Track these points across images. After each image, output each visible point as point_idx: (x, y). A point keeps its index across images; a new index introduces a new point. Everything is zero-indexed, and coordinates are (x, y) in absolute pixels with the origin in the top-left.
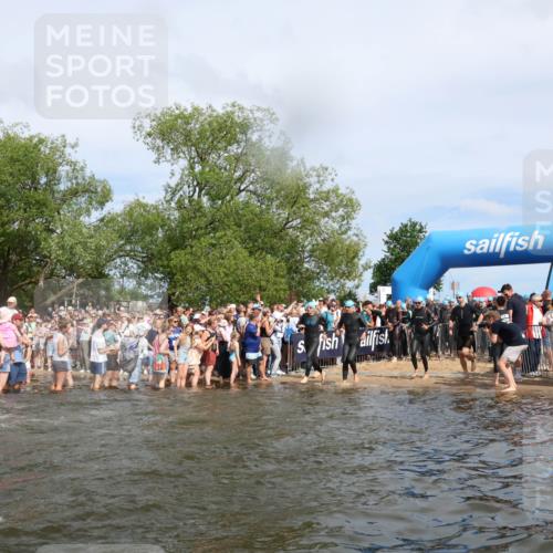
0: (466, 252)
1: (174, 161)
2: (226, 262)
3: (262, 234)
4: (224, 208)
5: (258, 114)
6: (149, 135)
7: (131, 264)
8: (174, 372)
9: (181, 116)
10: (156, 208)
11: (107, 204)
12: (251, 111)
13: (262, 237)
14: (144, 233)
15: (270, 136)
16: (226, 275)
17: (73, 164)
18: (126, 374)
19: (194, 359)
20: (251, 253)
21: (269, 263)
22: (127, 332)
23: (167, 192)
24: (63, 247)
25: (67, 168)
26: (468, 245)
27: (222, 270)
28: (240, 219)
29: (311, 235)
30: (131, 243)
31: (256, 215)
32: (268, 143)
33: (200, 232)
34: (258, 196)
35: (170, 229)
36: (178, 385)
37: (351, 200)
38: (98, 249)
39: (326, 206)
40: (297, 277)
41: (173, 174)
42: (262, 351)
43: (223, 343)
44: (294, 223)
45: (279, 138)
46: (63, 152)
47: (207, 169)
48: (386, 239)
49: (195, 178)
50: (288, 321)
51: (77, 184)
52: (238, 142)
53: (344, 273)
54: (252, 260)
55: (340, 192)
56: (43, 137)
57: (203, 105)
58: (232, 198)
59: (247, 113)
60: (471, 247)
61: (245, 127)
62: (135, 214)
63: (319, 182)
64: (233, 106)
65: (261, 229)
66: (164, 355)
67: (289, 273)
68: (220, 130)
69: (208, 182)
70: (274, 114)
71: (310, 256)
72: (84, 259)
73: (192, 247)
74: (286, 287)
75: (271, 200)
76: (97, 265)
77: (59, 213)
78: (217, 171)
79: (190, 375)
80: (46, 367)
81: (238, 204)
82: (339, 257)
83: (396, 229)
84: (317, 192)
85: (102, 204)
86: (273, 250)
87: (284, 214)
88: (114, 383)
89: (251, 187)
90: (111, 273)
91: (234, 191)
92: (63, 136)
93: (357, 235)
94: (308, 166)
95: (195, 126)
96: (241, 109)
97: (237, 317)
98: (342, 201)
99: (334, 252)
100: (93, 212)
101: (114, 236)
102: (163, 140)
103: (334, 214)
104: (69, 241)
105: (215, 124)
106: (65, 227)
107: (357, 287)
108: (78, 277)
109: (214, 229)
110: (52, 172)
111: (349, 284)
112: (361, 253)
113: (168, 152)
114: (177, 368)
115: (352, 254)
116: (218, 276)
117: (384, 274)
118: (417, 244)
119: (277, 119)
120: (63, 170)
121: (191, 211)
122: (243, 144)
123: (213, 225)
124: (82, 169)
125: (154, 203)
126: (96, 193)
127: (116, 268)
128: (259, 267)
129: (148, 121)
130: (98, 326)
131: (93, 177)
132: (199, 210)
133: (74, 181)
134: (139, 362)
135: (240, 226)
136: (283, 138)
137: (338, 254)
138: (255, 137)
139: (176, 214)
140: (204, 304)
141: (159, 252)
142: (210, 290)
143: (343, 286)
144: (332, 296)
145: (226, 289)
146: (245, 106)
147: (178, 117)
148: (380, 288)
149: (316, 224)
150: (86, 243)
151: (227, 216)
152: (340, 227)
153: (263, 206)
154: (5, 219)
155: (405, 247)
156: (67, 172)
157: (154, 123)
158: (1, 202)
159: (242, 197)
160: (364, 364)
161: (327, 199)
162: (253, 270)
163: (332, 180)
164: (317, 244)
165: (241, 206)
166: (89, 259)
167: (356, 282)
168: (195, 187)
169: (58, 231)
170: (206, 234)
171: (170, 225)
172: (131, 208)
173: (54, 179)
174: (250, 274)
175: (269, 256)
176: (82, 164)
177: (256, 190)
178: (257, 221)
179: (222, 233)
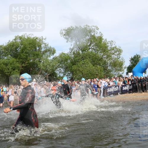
1: (71, 41)
2: (87, 68)
5: (93, 28)
6: (65, 35)
7: (62, 70)
10: (67, 54)
11: (55, 54)
12: (91, 27)
13: (96, 61)
14: (65, 61)
15: (97, 33)
16: (87, 71)
20: (93, 65)
21: (98, 68)
23: (70, 50)
24: (44, 66)
25: (44, 45)
28: (90, 56)
29: (110, 60)
30: (61, 64)
32: (96, 35)
34: (94, 50)
35: (72, 60)
37: (120, 49)
38: (53, 66)
39: (113, 52)
40: (106, 71)
41: (71, 45)
42: (98, 91)
44: (105, 56)
46: (42, 41)
47: (80, 43)
49: (77, 46)
51: (46, 49)
52: (88, 36)
53: (119, 70)
54: (94, 67)
55: (117, 47)
56: (37, 37)
57: (78, 26)
58: (88, 51)
61: (90, 31)
62: (62, 56)
64: (86, 25)
65: (96, 59)
67: (104, 70)
69: (81, 47)
70: (97, 27)
71: (110, 65)
73: (78, 64)
75: (98, 51)
76: (53, 70)
77: (42, 57)
82: (118, 65)
83: (132, 57)
84: (111, 48)
85: (53, 54)
86: (99, 64)
87: (102, 54)
89: (92, 47)
90: (57, 72)
91: (88, 49)
92: (42, 37)
93: (122, 59)
94: (108, 41)
95: (76, 32)
96: (89, 26)
97: (91, 83)
98: (117, 50)
99: (116, 64)
100: (51, 56)
101: (57, 62)
102: (68, 36)
103: (115, 54)
104: (45, 64)
105: (82, 31)
106: (44, 60)
107: (123, 73)
108: (48, 74)
109: (83, 59)
110: (40, 46)
111: (121, 73)
112: (123, 64)
113: (70, 39)
115: (121, 64)
116: (85, 72)
117: (130, 69)
118: (139, 61)
119: (98, 29)
120: (43, 45)
121: (77, 54)
124: (48, 45)
126: (52, 51)
128: (96, 69)
129: (64, 31)
131: (50, 47)
132: (79, 54)
133: (46, 48)
135: (90, 58)
136: (100, 33)
138: (93, 34)
139: (73, 56)
141: (69, 66)
143: (119, 73)
144: (116, 76)
145: (87, 75)
146: (90, 26)
147: (72, 30)
149: (111, 56)
150: (50, 64)
151: (86, 55)
152: (117, 57)
153: (96, 53)
154: (29, 59)
155: (135, 62)
156: (44, 46)
157: (66, 32)
158: (28, 55)
159: (90, 50)
160: (126, 94)
161: (113, 50)
162: (94, 70)
163: (115, 44)
164: (111, 62)
165: (90, 53)
166: (51, 69)
167: (123, 72)
168: (77, 48)
169: (42, 62)
170: (81, 61)
171: (71, 59)
172: (61, 55)
173: (41, 48)
174: (93, 71)
175: (98, 66)
176: (47, 44)
177: (94, 48)
178: (95, 56)
179: (86, 60)
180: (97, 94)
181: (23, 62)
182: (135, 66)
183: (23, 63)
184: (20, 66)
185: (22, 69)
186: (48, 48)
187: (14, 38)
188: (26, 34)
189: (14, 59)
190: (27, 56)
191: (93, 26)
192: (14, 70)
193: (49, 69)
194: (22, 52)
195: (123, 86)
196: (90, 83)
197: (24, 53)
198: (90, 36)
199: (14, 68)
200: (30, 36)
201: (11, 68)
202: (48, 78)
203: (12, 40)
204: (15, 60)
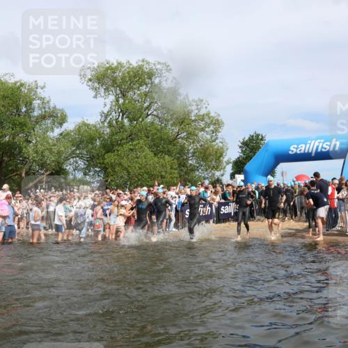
0: (290, 152)
1: (105, 97)
2: (140, 160)
3: (162, 142)
4: (138, 126)
5: (158, 67)
6: (90, 80)
7: (80, 162)
8: (107, 230)
9: (110, 68)
10: (95, 126)
11: (64, 124)
12: (155, 65)
13: (162, 144)
14: (88, 142)
15: (166, 80)
16: (140, 168)
17: (42, 99)
18: (78, 231)
20: (155, 155)
21: (167, 160)
22: (78, 205)
23: (102, 116)
24: (37, 152)
25: (39, 102)
26: (292, 148)
27: (137, 165)
28: (148, 133)
29: (193, 143)
30: (79, 149)
31: (158, 130)
32: (165, 85)
33: (123, 141)
34: (159, 118)
35: (104, 140)
36: (110, 238)
37: (218, 120)
38: (59, 153)
39: (202, 124)
40: (185, 169)
41: (105, 105)
44: (182, 135)
45: (172, 81)
46: (36, 92)
47: (127, 102)
48: (240, 145)
49: (119, 107)
50: (179, 197)
51: (45, 112)
52: (146, 84)
53: (214, 167)
54: (156, 159)
55: (211, 115)
56: (23, 82)
57: (124, 61)
58: (143, 120)
59: (151, 66)
60: (293, 149)
61: (151, 75)
62: (82, 131)
63: (197, 109)
64: (143, 61)
65: (161, 139)
66: (100, 219)
67: (179, 167)
68: (135, 77)
69: (127, 109)
70: (168, 66)
71: (193, 156)
72: (50, 159)
73: (118, 151)
74: (178, 176)
75: (167, 121)
76: (58, 163)
77: (34, 130)
78: (133, 102)
79: (117, 232)
80: (27, 228)
81: (147, 123)
82: (211, 157)
83: (247, 139)
84: (196, 115)
85: (61, 124)
86: (169, 153)
87: (176, 130)
88: (70, 238)
89: (155, 113)
90: (68, 168)
91: (144, 115)
92: (36, 81)
93: (222, 143)
94: (191, 100)
95: (119, 74)
96: (148, 63)
97: (147, 195)
98: (212, 121)
99: (207, 153)
100: (55, 129)
101: (69, 144)
102: (99, 83)
103: (207, 129)
104: (40, 148)
107: (222, 175)
108: (46, 171)
109: (132, 139)
110: (29, 104)
111: (218, 174)
112: (225, 154)
113: (102, 91)
114: (109, 228)
115: (219, 154)
116: (135, 169)
117: (239, 167)
118: (260, 148)
119: (170, 69)
120: (36, 103)
121: (117, 128)
122: (149, 85)
123: (131, 137)
124: (48, 102)
125: (93, 123)
126: (57, 117)
127: (70, 165)
128: (160, 163)
129: (89, 70)
131: (55, 108)
132: (122, 128)
133: (43, 110)
134: (86, 224)
135: (148, 138)
136: (174, 81)
137: (210, 155)
138: (157, 81)
139: (108, 130)
141: (98, 154)
142: (130, 178)
143: (213, 175)
144: (207, 182)
145: (140, 177)
146: (150, 61)
147: (108, 69)
148: (237, 176)
149: (196, 135)
150: (52, 149)
151: (140, 131)
152: (211, 137)
153: (163, 125)
155: (252, 149)
156: (39, 104)
157: (93, 72)
159: (149, 119)
160: (227, 224)
161: (203, 120)
162: (157, 165)
163: (206, 108)
164: (197, 148)
165: (149, 125)
166: (53, 159)
167: (222, 172)
168: (119, 113)
169: (34, 142)
170: (127, 143)
171: (104, 137)
172: (80, 127)
173: (31, 109)
174: (155, 168)
175: (167, 156)
176: (48, 99)
177: (158, 114)
178: (159, 134)
179: (137, 142)
182: (251, 158)
186: (49, 108)
195: (220, 204)
200: (7, 78)
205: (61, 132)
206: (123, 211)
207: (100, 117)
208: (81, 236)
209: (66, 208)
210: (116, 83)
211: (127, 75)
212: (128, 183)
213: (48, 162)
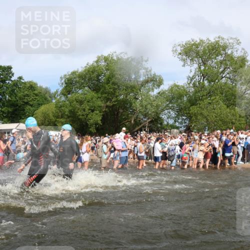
1: (191, 65)
2: (216, 111)
3: (233, 98)
4: (215, 86)
5: (231, 41)
6: (180, 54)
7: (172, 113)
8: (191, 162)
9: (195, 44)
10: (183, 87)
11: (161, 86)
12: (228, 40)
14: (178, 98)
15: (237, 51)
16: (216, 117)
17: (146, 69)
18: (169, 162)
19: (201, 156)
20: (228, 107)
21: (236, 111)
22: (170, 143)
24: (142, 106)
25: (144, 71)
27: (214, 115)
28: (222, 91)
30: (172, 103)
31: (230, 88)
32: (236, 55)
33: (204, 97)
34: (231, 80)
35: (190, 96)
36: (193, 167)
38: (157, 106)
41: (191, 71)
42: (233, 153)
43: (214, 149)
45: (241, 52)
46: (141, 64)
47: (207, 68)
49: (201, 72)
51: (148, 78)
52: (221, 55)
54: (228, 110)
56: (133, 57)
57: (204, 39)
58: (219, 81)
59: (226, 41)
61: (225, 48)
62: (174, 90)
64: (219, 38)
65: (233, 95)
66: (187, 154)
68: (213, 50)
69: (207, 74)
70: (239, 40)
73: (200, 104)
74: (245, 123)
75: (237, 81)
76: (157, 113)
77: (140, 91)
78: (212, 68)
79: (198, 163)
80: (134, 158)
81: (222, 84)
85: (159, 86)
86: (238, 105)
87: (244, 88)
89: (228, 76)
90: (163, 117)
91: (220, 78)
92: (142, 57)
95: (201, 48)
96: (223, 39)
97: (221, 136)
100: (155, 90)
101: (164, 100)
102: (186, 56)
104: (144, 103)
105: (210, 47)
106: (143, 97)
108: (148, 119)
109: (210, 96)
110: (137, 73)
113: (189, 61)
114: (192, 160)
116: (212, 117)
120: (142, 72)
121: (199, 87)
123: (210, 94)
124: (150, 71)
125: (182, 85)
126: (156, 81)
127: (165, 115)
128: (232, 113)
129: (179, 47)
130: (157, 140)
131: (155, 74)
132: (203, 87)
133: (147, 76)
134: (176, 157)
136: (243, 51)
138: (229, 52)
139: (193, 89)
140: (205, 130)
141: (185, 107)
142: (208, 124)
145: (216, 123)
146: (225, 37)
147: (193, 45)
150: (152, 103)
151: (216, 89)
153: (234, 84)
154: (118, 94)
156: (144, 73)
157: (182, 48)
158: (116, 87)
159: (224, 80)
162: (229, 114)
165: (223, 85)
166: (153, 110)
168: (201, 77)
169: (140, 99)
170: (206, 98)
172: (172, 88)
173: (138, 76)
174: (227, 116)
175: (237, 108)
176: (150, 69)
177: (230, 77)
178: (231, 91)
179: (214, 97)
180: (231, 156)
181: (109, 98)
183: (108, 100)
184: (102, 105)
185: (107, 110)
187: (96, 59)
188: (115, 52)
189: (93, 93)
190: (115, 89)
191: (231, 38)
192: (93, 111)
193: (151, 110)
194: (108, 81)
196: (219, 137)
197: (110, 84)
198: (224, 56)
199: (92, 109)
200: (122, 55)
201: (88, 107)
202: (148, 127)
203: (92, 63)
204: (96, 95)
205: (158, 92)
206: (202, 148)
207: (187, 80)
208: (172, 165)
209: (162, 145)
210: (199, 55)
211: (207, 48)
212: (207, 127)
213: (150, 112)
